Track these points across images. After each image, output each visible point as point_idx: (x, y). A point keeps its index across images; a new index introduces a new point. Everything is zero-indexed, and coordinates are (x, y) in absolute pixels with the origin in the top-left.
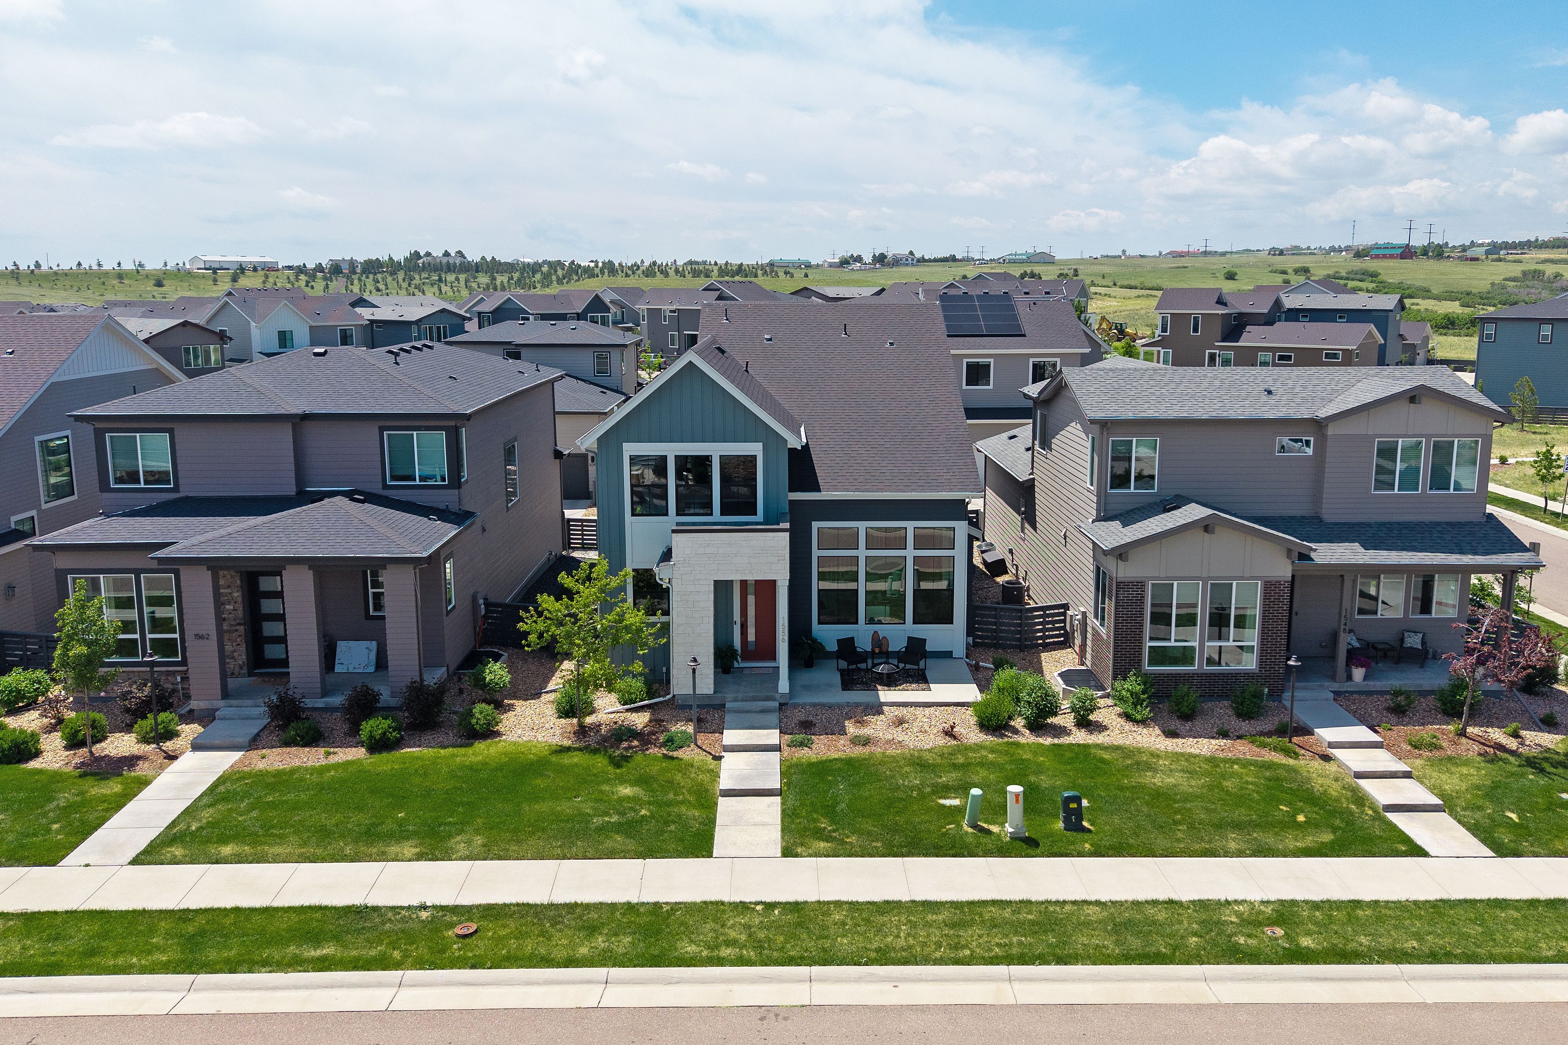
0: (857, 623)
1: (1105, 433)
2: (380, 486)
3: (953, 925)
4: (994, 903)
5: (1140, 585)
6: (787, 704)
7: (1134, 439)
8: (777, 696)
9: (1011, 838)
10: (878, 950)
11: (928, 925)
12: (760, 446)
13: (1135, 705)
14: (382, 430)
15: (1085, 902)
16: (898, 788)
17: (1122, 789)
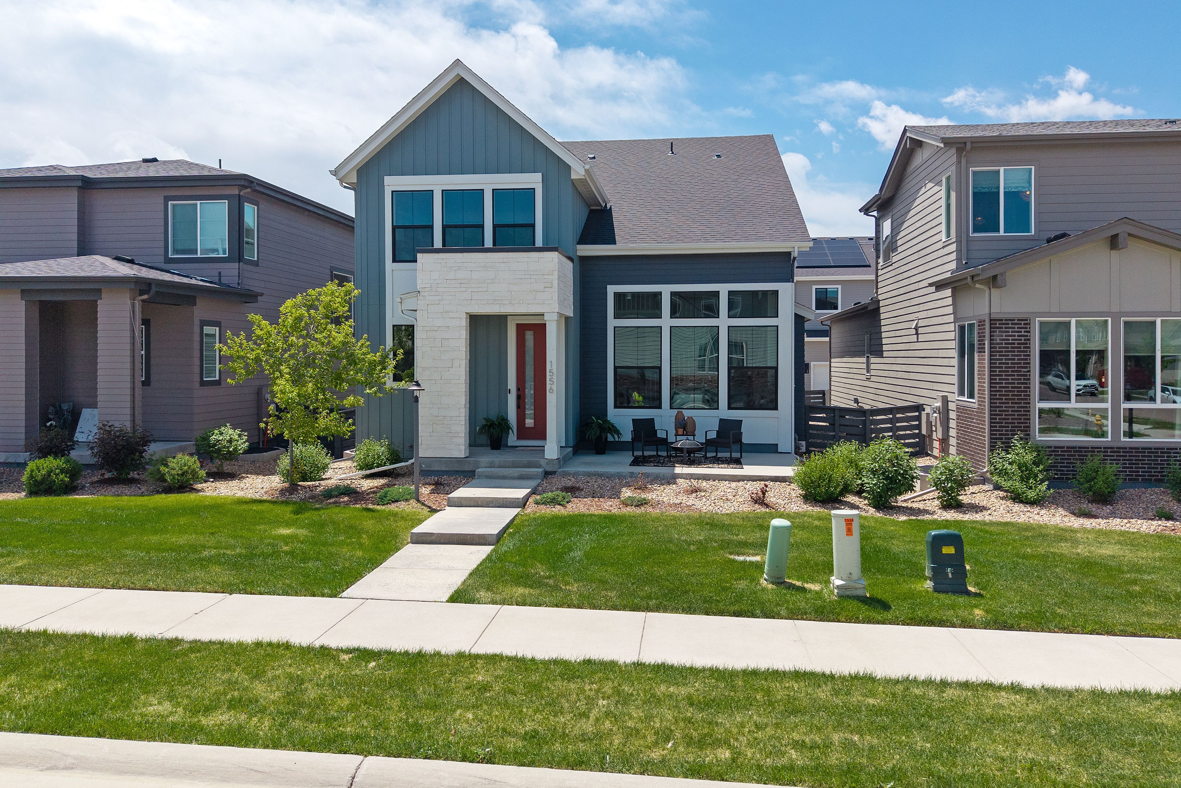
0: (660, 407)
1: (963, 161)
2: (162, 259)
3: (705, 704)
4: (798, 675)
5: (1024, 323)
6: (554, 473)
7: (1002, 169)
8: (543, 462)
9: (840, 596)
10: (532, 736)
11: (655, 700)
12: (538, 176)
13: (1024, 479)
14: (167, 199)
15: (988, 686)
16: (671, 541)
17: (1025, 557)
